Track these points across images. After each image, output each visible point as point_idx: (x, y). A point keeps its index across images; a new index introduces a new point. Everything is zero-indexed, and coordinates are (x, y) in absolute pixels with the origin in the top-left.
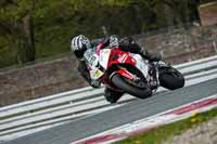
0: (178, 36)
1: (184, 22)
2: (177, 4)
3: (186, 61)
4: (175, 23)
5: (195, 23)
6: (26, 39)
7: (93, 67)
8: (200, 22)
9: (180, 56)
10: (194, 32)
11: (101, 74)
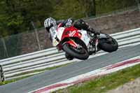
6: (91, 3)
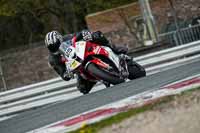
2: (65, 14)
7: (70, 58)
11: (78, 64)
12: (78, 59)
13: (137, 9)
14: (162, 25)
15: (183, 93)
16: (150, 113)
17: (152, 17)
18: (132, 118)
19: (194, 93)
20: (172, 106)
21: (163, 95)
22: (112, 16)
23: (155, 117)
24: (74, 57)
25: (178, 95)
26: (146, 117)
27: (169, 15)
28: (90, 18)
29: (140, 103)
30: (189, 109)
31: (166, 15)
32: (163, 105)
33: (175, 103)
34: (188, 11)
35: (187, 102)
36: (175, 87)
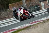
0: (3, 13)
1: (5, 9)
3: (6, 19)
4: (3, 9)
5: (8, 9)
8: (9, 9)
9: (4, 18)
10: (8, 12)
11: (22, 15)
12: (22, 14)
13: (22, 3)
14: (28, 7)
15: (34, 25)
16: (25, 30)
17: (26, 5)
18: (21, 31)
19: (37, 25)
20: (31, 28)
21: (28, 25)
22: (16, 5)
23: (26, 31)
24: (20, 13)
25: (32, 25)
26: (24, 31)
27: (30, 4)
28: (10, 5)
29: (23, 27)
30: (35, 29)
31: (29, 4)
32: (29, 28)
33: (32, 27)
34: (35, 3)
35: (35, 27)
36: (32, 23)
